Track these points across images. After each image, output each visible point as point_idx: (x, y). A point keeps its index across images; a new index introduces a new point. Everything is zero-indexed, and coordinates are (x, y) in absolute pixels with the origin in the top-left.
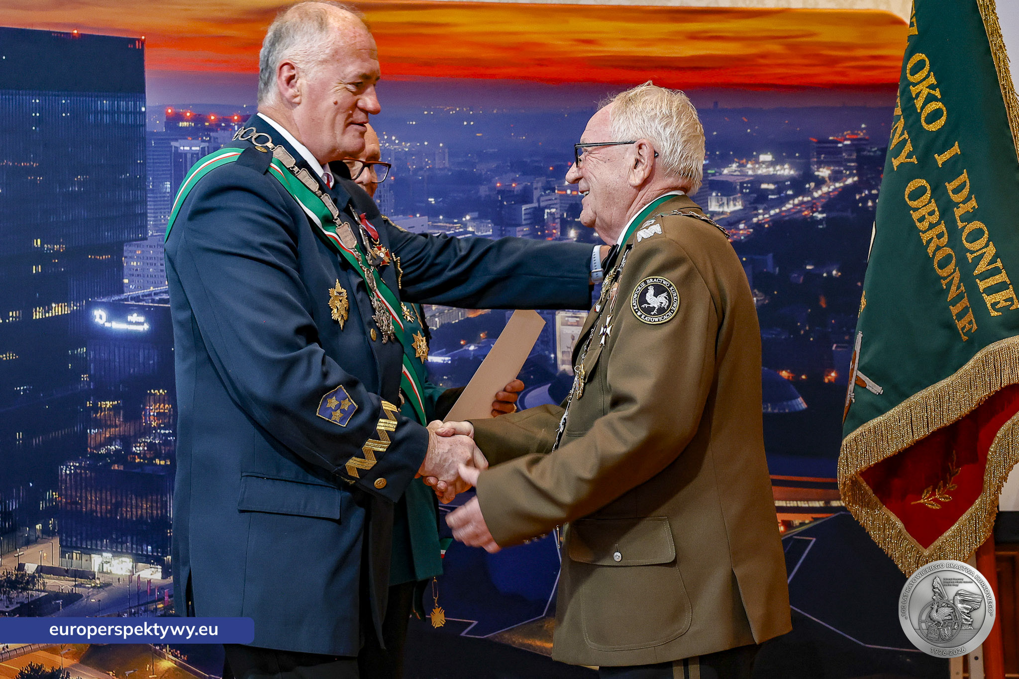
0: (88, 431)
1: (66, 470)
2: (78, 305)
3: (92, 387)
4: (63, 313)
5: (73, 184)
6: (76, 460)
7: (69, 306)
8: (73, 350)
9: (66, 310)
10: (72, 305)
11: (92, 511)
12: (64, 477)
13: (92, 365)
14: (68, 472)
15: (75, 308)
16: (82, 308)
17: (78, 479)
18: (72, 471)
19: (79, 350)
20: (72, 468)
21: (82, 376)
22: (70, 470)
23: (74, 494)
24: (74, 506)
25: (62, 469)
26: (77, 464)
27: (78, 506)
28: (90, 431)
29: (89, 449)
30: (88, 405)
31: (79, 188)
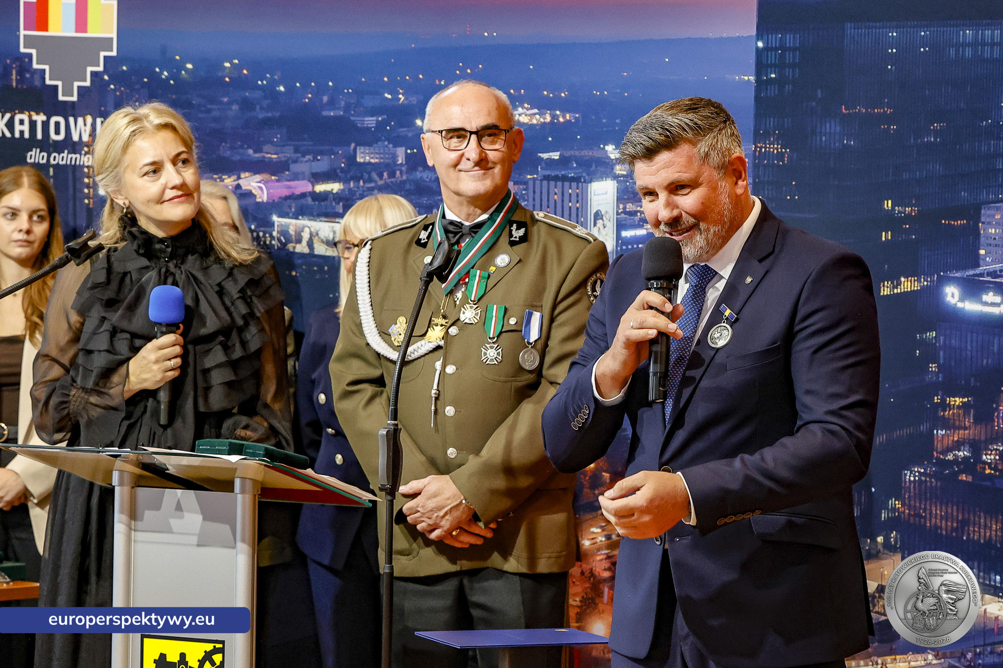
0: (935, 432)
1: (910, 476)
2: (929, 279)
3: (940, 379)
4: (912, 289)
5: (929, 135)
6: (920, 465)
7: (919, 281)
8: (921, 333)
9: (916, 285)
10: (922, 280)
11: (937, 527)
12: (908, 484)
13: (942, 353)
14: (912, 479)
15: (925, 283)
16: (933, 284)
17: (923, 486)
18: (917, 478)
19: (928, 334)
20: (917, 474)
21: (931, 365)
22: (914, 476)
23: (918, 505)
24: (917, 519)
25: (906, 475)
26: (922, 471)
27: (922, 520)
28: (937, 432)
29: (935, 453)
30: (936, 401)
31: (935, 139)
